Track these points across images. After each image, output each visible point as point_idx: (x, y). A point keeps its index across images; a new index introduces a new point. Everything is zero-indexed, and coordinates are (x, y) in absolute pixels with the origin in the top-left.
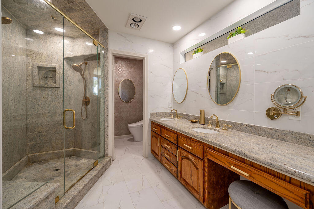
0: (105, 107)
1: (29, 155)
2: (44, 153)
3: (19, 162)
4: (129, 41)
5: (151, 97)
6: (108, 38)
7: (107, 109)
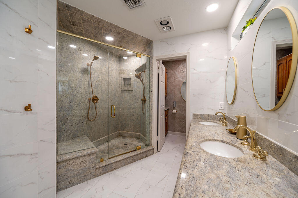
0: (150, 105)
1: (119, 131)
2: (126, 132)
3: (113, 134)
4: (170, 44)
5: (194, 96)
6: (152, 48)
7: (152, 107)
